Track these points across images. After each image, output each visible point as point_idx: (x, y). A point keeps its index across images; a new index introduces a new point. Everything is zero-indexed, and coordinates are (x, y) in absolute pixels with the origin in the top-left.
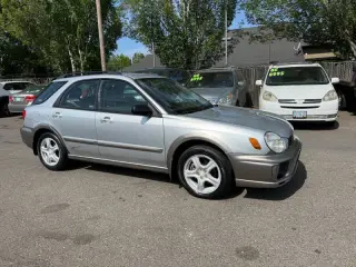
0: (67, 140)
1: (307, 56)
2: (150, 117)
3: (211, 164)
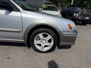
3: (49, 37)
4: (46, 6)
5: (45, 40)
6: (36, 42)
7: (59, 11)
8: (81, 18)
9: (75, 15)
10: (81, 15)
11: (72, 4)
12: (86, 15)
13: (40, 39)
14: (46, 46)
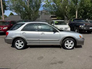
0: (27, 40)
1: (52, 18)
2: (55, 32)
3: (72, 42)
4: (57, 22)
5: (70, 43)
6: (66, 44)
7: (67, 24)
8: (86, 28)
9: (80, 26)
10: (86, 26)
11: (76, 18)
12: (90, 26)
13: (67, 43)
14: (70, 46)
